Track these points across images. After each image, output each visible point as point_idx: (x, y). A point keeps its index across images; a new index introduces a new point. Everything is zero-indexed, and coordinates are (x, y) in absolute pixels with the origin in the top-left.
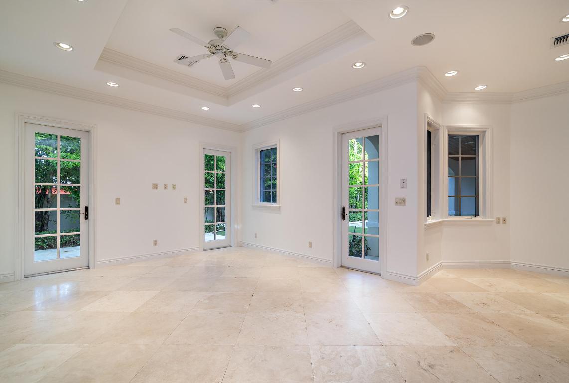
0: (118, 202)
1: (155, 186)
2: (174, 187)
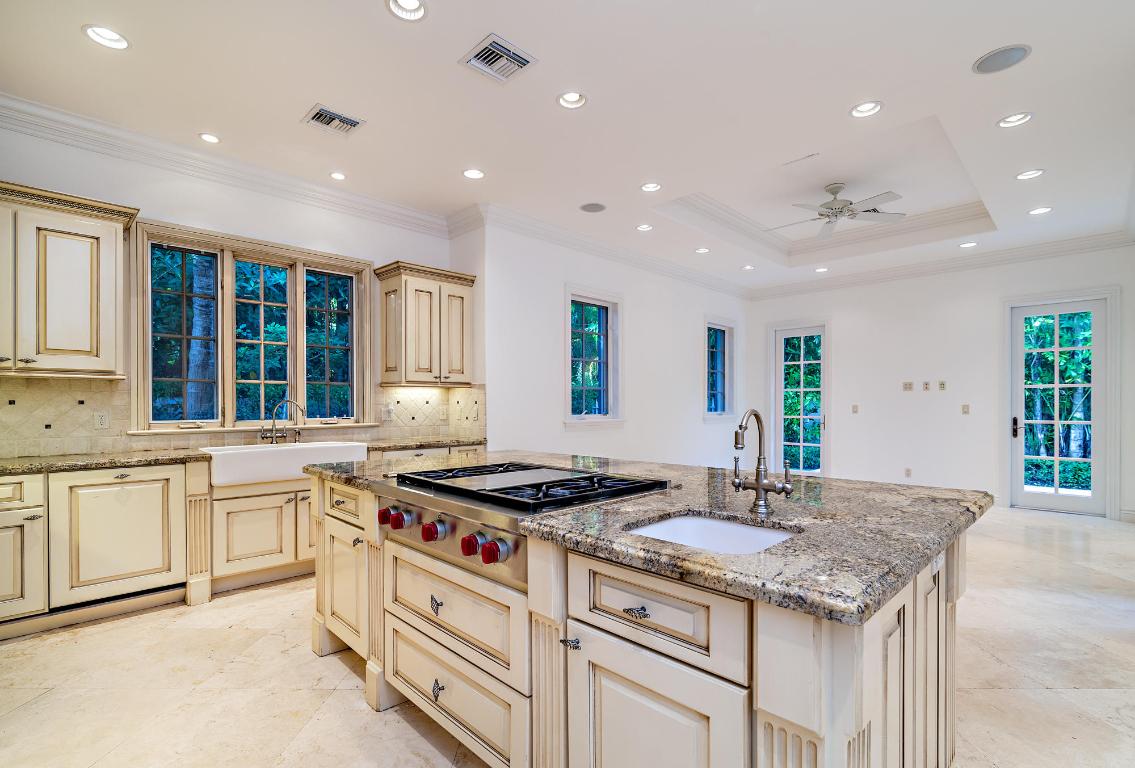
0: (855, 410)
1: (908, 387)
2: (942, 385)
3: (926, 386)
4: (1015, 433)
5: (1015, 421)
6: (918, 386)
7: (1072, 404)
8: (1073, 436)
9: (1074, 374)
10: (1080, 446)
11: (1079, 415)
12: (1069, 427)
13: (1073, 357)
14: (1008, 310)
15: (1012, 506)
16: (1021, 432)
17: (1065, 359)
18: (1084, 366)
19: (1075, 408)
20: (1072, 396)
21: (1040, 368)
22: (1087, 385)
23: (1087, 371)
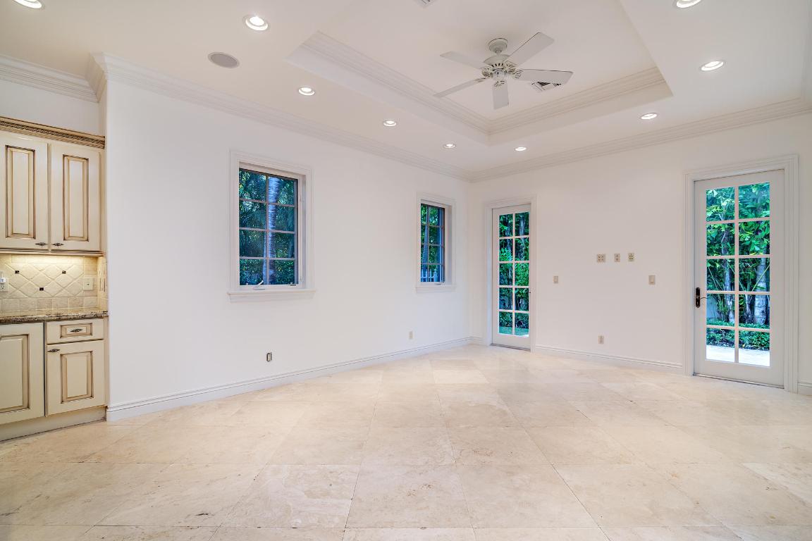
1: (601, 258)
2: (631, 257)
3: (617, 258)
4: (698, 303)
5: (698, 291)
6: (610, 258)
7: (756, 275)
8: (757, 303)
9: (757, 249)
10: (763, 312)
11: (762, 285)
12: (754, 296)
13: (757, 234)
14: (690, 184)
15: (695, 374)
16: (704, 302)
17: (750, 235)
18: (766, 240)
19: (758, 279)
20: (756, 268)
21: (728, 244)
22: (767, 256)
23: (768, 246)
